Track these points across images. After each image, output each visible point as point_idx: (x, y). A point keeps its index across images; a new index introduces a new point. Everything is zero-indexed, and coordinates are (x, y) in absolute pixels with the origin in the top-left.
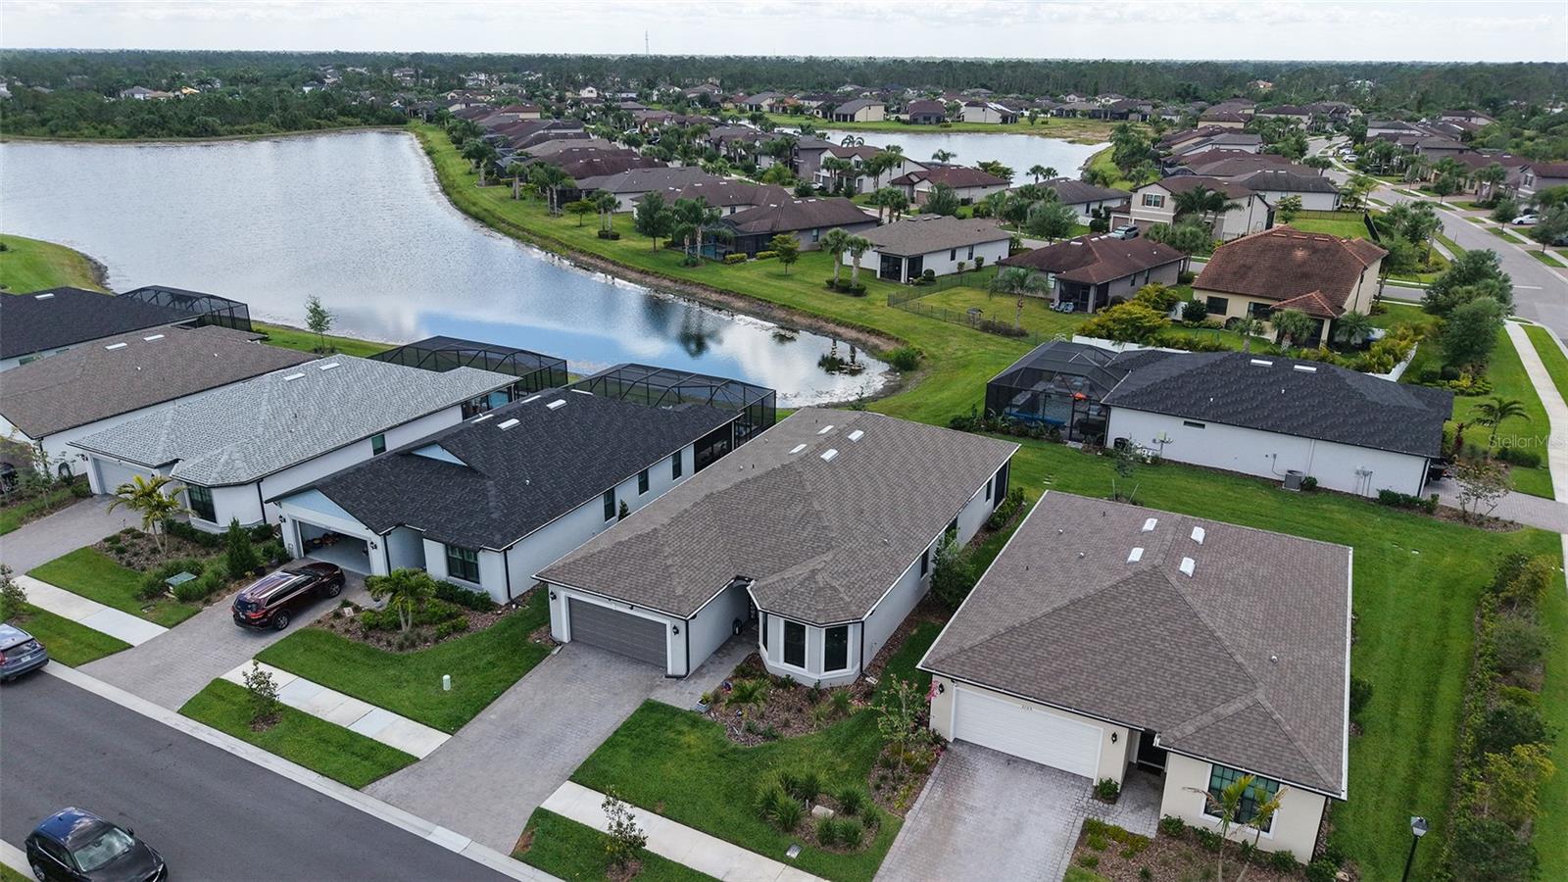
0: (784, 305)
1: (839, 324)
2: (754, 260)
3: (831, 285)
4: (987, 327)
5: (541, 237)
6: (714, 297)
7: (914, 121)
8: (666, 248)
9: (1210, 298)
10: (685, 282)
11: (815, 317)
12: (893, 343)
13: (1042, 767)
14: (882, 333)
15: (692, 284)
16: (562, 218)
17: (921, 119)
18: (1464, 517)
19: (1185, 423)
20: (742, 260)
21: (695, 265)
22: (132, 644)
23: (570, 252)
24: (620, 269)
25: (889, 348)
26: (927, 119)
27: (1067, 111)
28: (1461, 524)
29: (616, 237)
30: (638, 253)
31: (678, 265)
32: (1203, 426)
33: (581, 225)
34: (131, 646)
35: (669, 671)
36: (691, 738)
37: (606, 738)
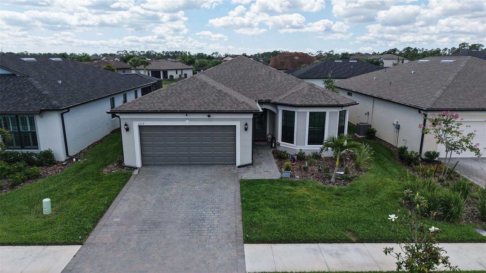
35: (238, 163)
36: (301, 191)
37: (240, 207)
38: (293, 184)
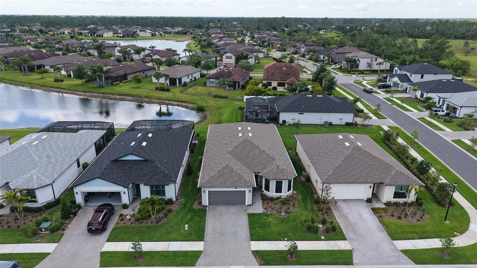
0: (147, 97)
1: (169, 100)
2: (121, 83)
3: (157, 89)
4: (215, 97)
5: (28, 83)
6: (118, 97)
7: (124, 36)
8: (85, 82)
9: (267, 82)
10: (103, 93)
11: (160, 99)
12: (191, 104)
13: (351, 200)
14: (186, 102)
15: (106, 93)
16: (30, 76)
17: (126, 36)
18: (363, 125)
19: (299, 114)
20: (118, 84)
21: (103, 87)
22: (49, 252)
23: (46, 88)
24: (73, 92)
25: (191, 106)
26: (128, 36)
27: (169, 32)
28: (363, 127)
29: (62, 81)
30: (76, 85)
31: (96, 88)
32: (303, 114)
33: (42, 78)
34: (50, 253)
35: (246, 204)
36: (270, 219)
37: (248, 227)
38: (267, 215)
